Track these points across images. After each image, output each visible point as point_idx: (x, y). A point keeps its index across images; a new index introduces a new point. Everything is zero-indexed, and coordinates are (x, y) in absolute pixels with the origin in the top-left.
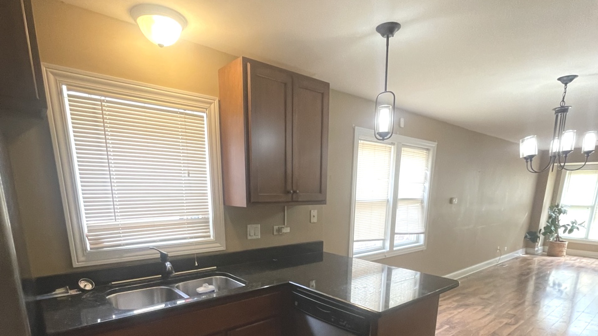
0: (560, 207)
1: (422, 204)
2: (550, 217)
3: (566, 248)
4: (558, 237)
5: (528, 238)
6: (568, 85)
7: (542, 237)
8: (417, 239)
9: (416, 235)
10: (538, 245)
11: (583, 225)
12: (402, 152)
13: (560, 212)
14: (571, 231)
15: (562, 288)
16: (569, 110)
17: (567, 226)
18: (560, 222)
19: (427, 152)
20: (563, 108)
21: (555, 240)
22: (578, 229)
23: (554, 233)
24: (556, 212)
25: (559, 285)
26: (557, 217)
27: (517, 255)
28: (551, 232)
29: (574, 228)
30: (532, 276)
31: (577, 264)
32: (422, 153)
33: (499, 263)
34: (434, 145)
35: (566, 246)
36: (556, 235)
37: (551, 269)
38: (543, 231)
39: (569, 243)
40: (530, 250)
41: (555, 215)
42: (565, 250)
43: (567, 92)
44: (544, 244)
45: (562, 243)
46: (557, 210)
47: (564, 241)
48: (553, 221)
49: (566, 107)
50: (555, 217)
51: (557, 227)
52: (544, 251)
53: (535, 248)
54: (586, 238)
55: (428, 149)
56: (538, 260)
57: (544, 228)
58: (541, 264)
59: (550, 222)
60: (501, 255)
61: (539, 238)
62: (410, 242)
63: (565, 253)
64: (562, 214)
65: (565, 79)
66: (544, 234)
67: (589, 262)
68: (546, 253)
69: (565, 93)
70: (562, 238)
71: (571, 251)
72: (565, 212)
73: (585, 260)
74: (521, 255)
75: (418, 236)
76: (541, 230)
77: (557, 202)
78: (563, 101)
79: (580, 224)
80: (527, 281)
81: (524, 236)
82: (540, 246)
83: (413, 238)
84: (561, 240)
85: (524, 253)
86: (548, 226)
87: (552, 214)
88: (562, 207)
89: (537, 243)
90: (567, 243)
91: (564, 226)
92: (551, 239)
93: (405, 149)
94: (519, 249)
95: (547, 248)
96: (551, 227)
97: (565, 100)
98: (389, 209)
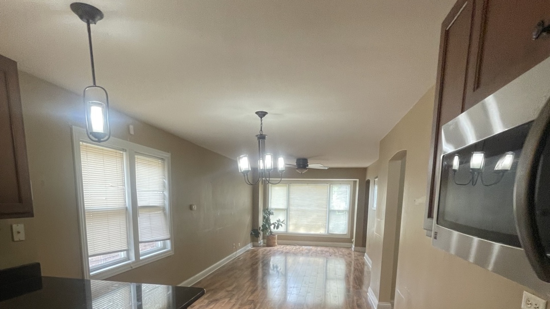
0: (269, 210)
1: (164, 212)
2: (264, 217)
3: (277, 240)
4: (271, 232)
5: (253, 234)
6: (263, 118)
7: (261, 233)
8: (164, 245)
9: (162, 242)
10: (260, 239)
11: (284, 222)
12: (136, 159)
13: (270, 214)
14: (278, 227)
15: (279, 269)
16: (266, 138)
17: (275, 224)
18: (271, 221)
19: (163, 162)
20: (262, 136)
21: (270, 234)
22: (281, 225)
23: (268, 230)
24: (267, 213)
25: (277, 267)
26: (268, 217)
27: (248, 249)
28: (266, 229)
29: (279, 225)
30: (259, 265)
31: (285, 251)
32: (158, 162)
33: (236, 257)
34: (168, 156)
35: (276, 238)
36: (270, 230)
37: (270, 257)
38: (261, 228)
39: (278, 236)
40: (256, 243)
41: (267, 216)
42: (276, 241)
43: (263, 123)
44: (263, 238)
45: (274, 236)
46: (268, 213)
47: (275, 234)
48: (267, 220)
49: (264, 135)
50: (267, 218)
51: (270, 225)
52: (264, 243)
53: (258, 242)
54: (287, 232)
55: (162, 159)
56: (262, 251)
57: (262, 226)
58: (264, 253)
59: (265, 221)
60: (236, 251)
61: (260, 233)
62: (156, 249)
63: (276, 244)
64: (271, 215)
65: (260, 113)
66: (263, 230)
67: (291, 248)
68: (266, 245)
69: (262, 124)
70: (273, 232)
71: (280, 241)
72: (272, 214)
73: (288, 247)
74: (250, 248)
75: (165, 242)
76: (260, 227)
77: (267, 206)
78: (261, 130)
79: (282, 222)
80: (257, 269)
81: (250, 234)
82: (262, 240)
83: (160, 244)
84: (273, 234)
85: (252, 246)
86: (264, 224)
87: (265, 215)
88: (270, 210)
89: (259, 238)
90: (276, 236)
91: (273, 224)
92: (267, 234)
93: (139, 157)
94: (248, 244)
95: (265, 241)
96: (265, 225)
97: (262, 130)
98: (129, 218)
